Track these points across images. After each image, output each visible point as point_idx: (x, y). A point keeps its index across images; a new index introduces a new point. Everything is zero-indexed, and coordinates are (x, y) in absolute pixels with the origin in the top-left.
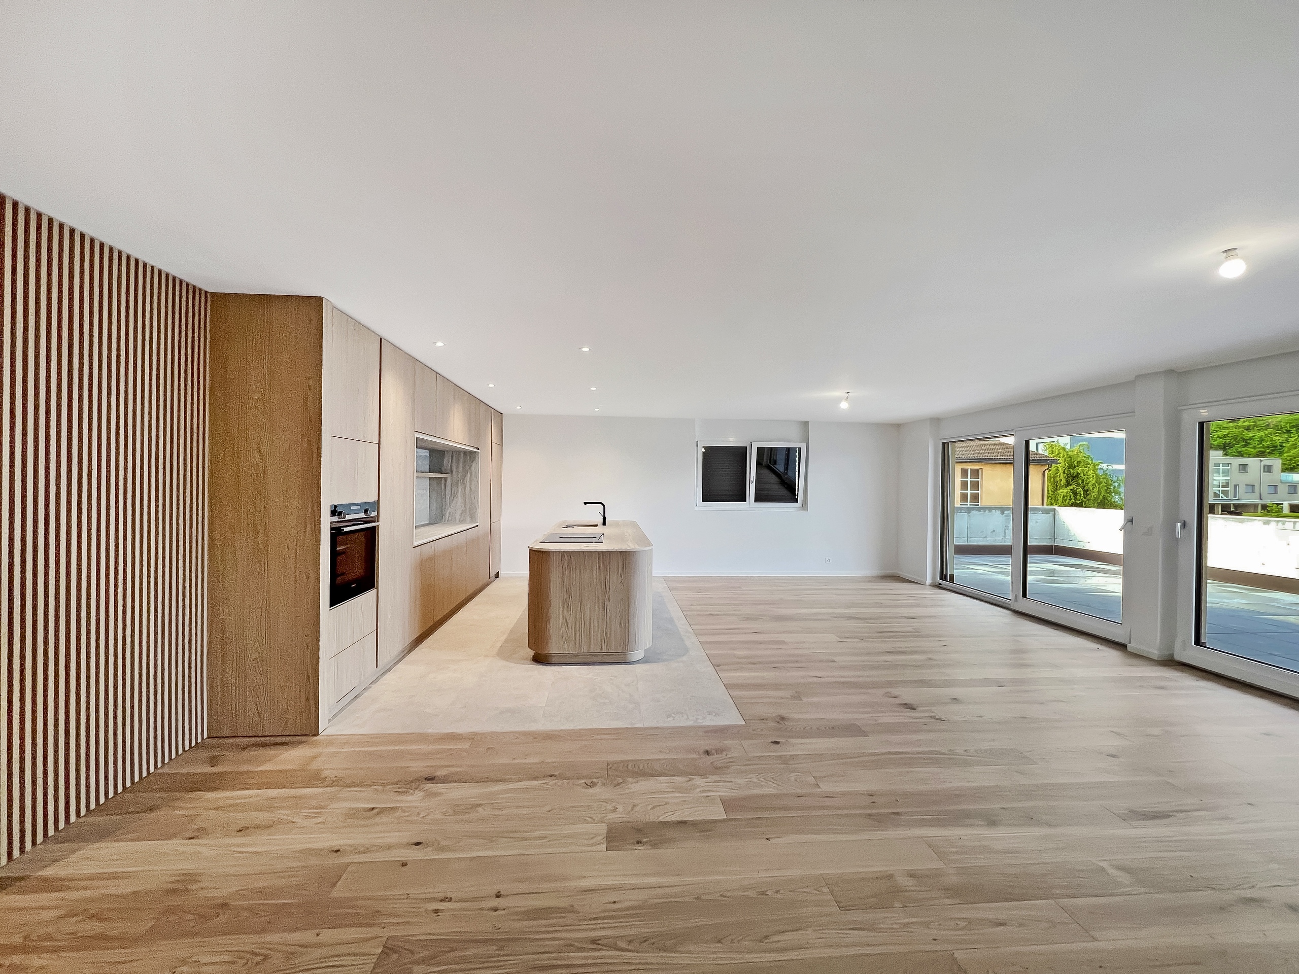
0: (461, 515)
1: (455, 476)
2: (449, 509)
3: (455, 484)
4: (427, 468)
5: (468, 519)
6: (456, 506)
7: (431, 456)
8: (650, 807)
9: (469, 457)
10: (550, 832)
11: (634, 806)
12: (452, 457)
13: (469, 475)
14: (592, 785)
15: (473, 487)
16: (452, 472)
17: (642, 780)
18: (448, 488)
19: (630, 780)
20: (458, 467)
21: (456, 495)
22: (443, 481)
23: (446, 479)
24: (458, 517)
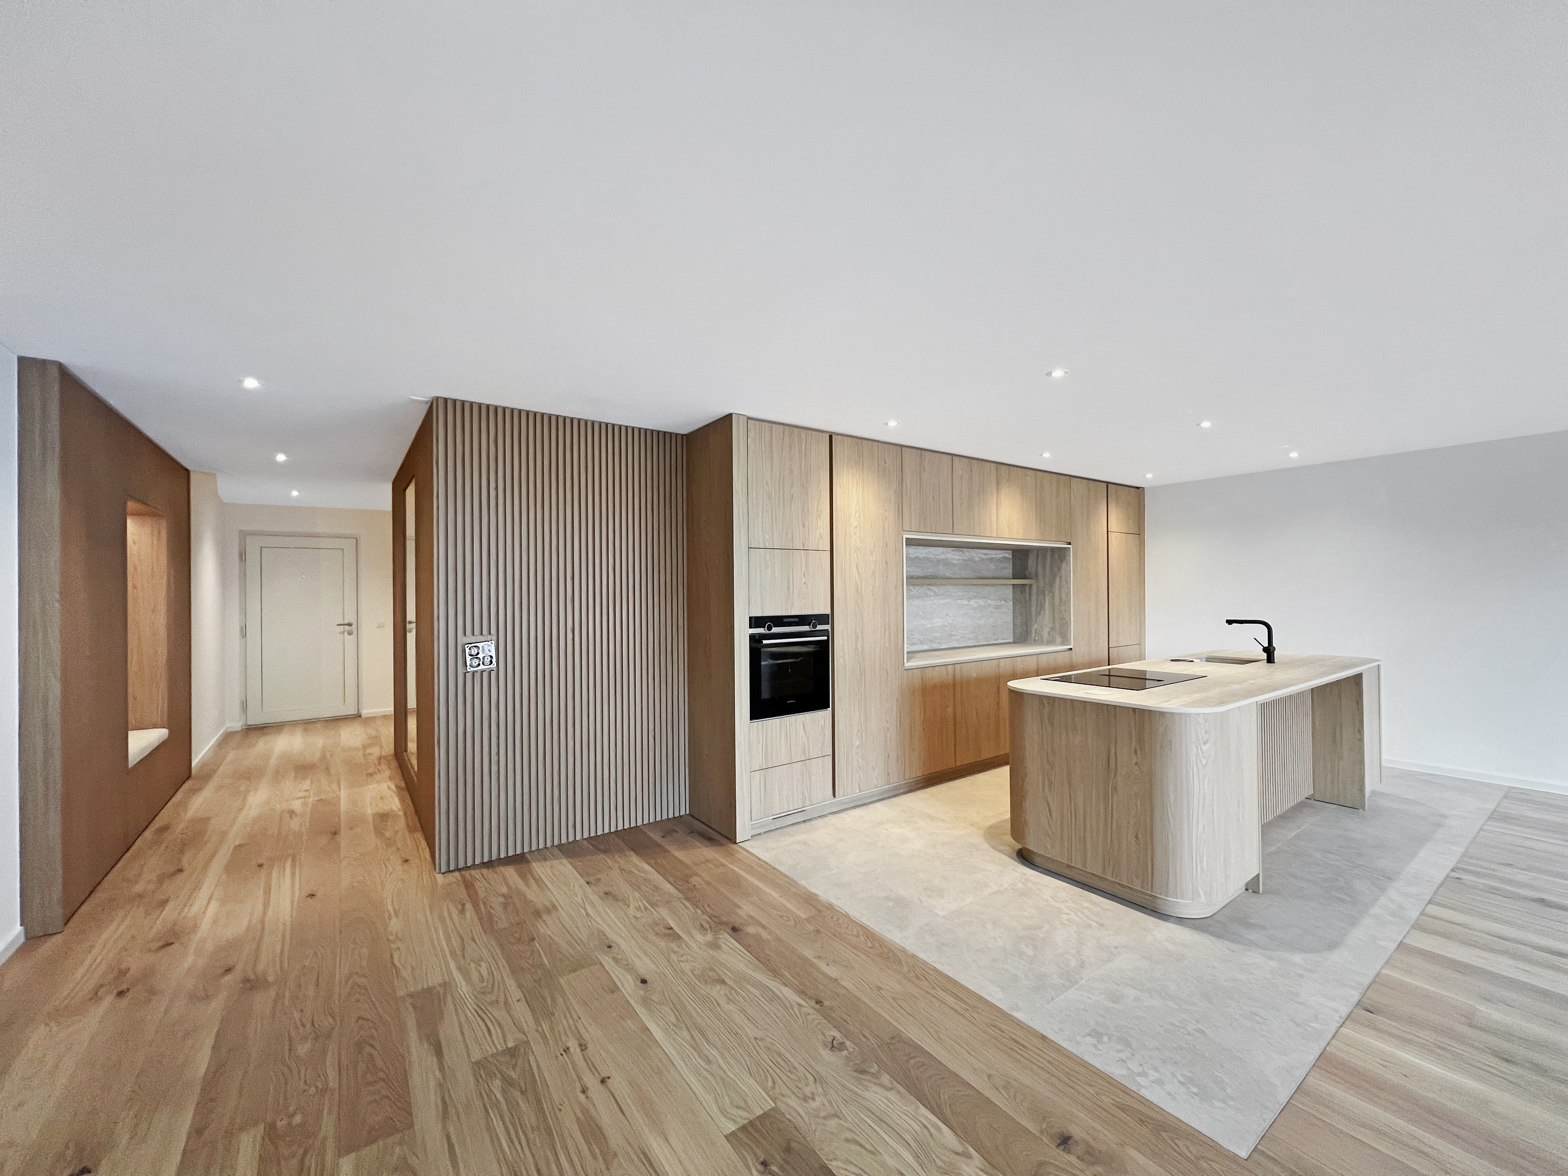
0: (1049, 633)
1: (1041, 583)
2: (1035, 626)
3: (1041, 593)
4: (1009, 571)
5: (1058, 640)
6: (1044, 622)
7: (1013, 556)
8: (849, 1135)
9: (1058, 555)
10: (721, 1062)
11: (836, 1116)
12: (1037, 558)
13: (1058, 579)
14: (834, 1046)
15: (1064, 595)
16: (1037, 576)
17: (899, 1092)
18: (1034, 598)
19: (886, 1079)
20: (1044, 568)
21: (1042, 606)
22: (1027, 588)
23: (1030, 586)
24: (1046, 636)
